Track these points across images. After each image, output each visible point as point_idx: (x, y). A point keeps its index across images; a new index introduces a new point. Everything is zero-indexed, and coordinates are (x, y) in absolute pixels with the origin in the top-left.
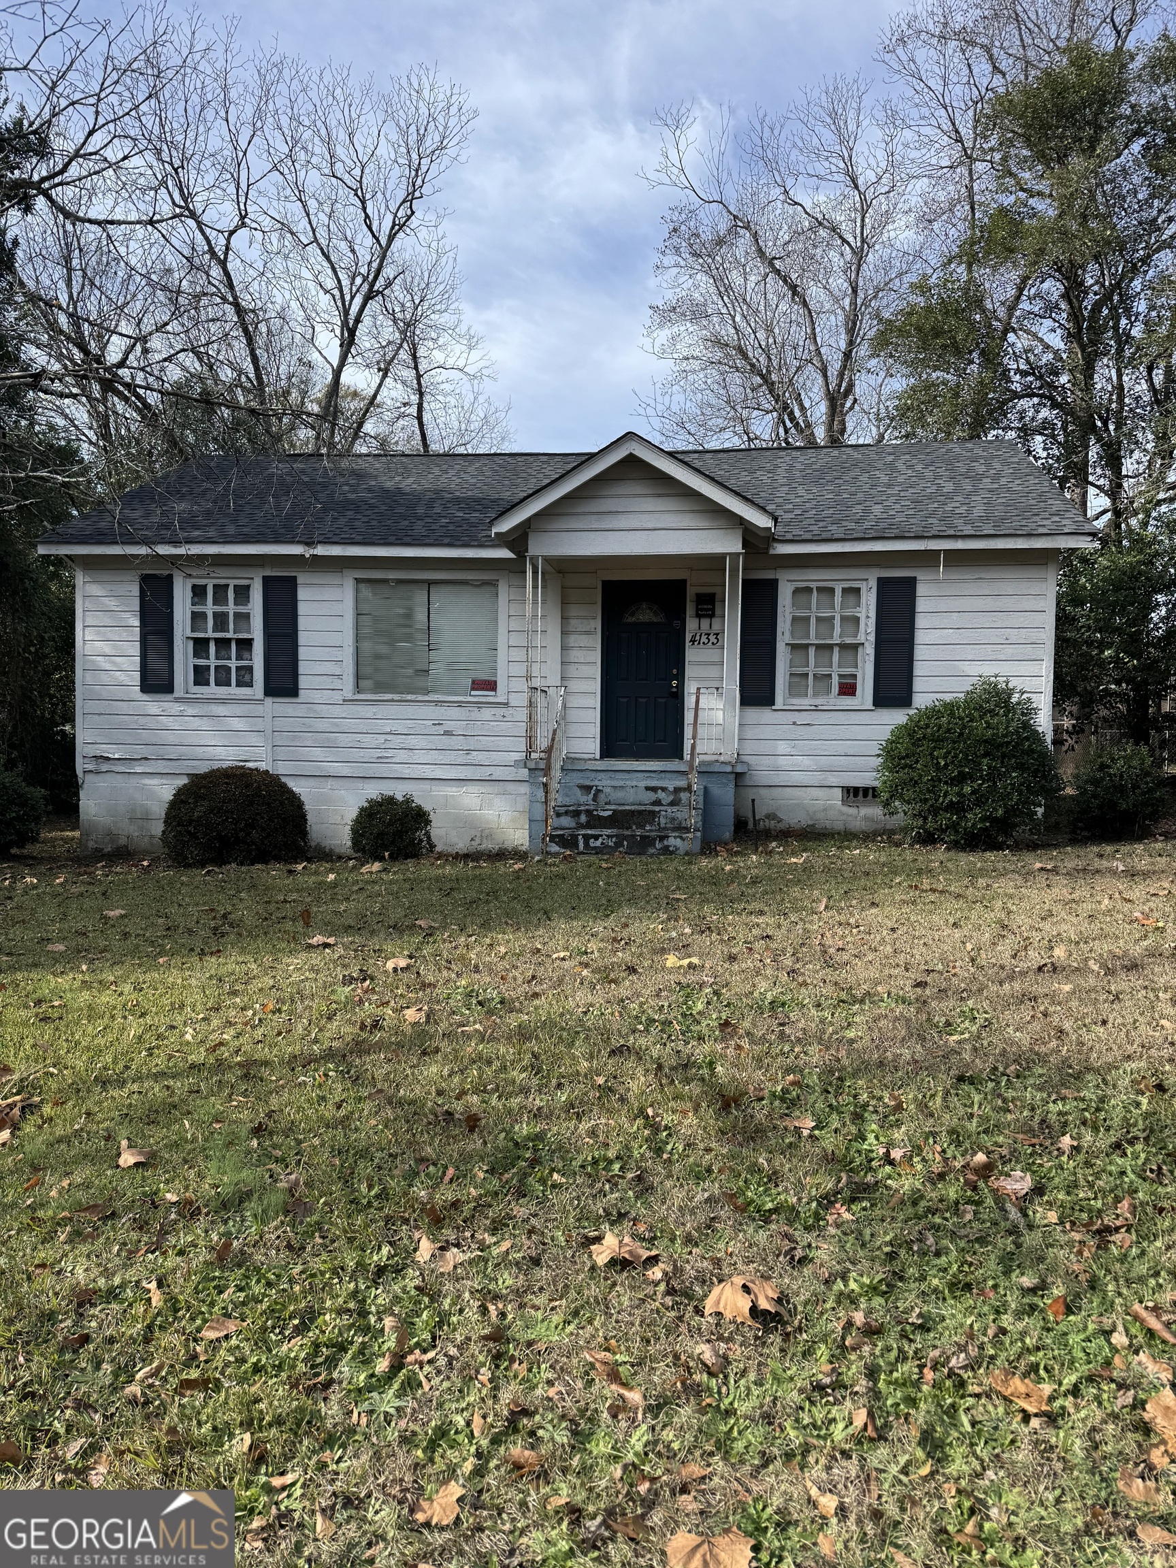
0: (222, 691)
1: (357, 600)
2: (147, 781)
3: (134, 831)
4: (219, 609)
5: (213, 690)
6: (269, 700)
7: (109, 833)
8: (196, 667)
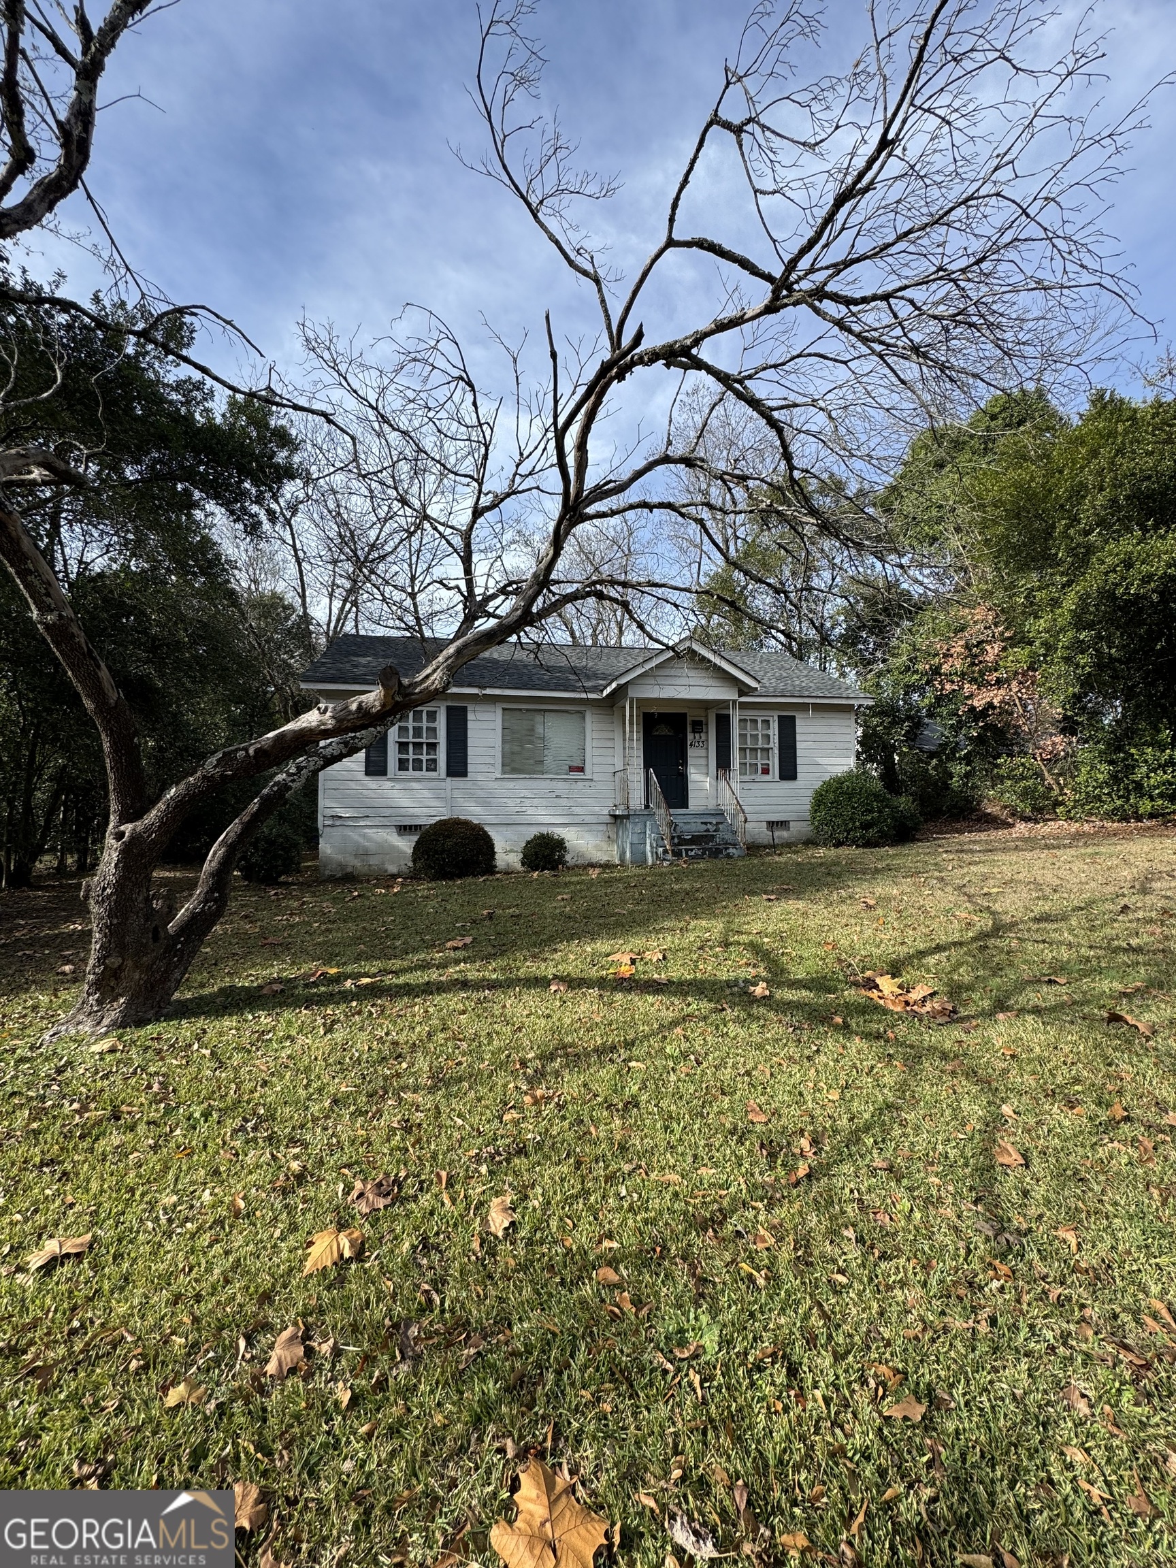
0: (417, 774)
1: (503, 721)
2: (367, 831)
3: (358, 863)
4: (416, 724)
5: (411, 773)
6: (449, 779)
7: (340, 865)
8: (400, 760)
